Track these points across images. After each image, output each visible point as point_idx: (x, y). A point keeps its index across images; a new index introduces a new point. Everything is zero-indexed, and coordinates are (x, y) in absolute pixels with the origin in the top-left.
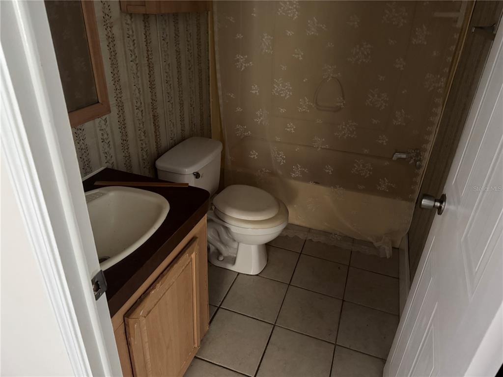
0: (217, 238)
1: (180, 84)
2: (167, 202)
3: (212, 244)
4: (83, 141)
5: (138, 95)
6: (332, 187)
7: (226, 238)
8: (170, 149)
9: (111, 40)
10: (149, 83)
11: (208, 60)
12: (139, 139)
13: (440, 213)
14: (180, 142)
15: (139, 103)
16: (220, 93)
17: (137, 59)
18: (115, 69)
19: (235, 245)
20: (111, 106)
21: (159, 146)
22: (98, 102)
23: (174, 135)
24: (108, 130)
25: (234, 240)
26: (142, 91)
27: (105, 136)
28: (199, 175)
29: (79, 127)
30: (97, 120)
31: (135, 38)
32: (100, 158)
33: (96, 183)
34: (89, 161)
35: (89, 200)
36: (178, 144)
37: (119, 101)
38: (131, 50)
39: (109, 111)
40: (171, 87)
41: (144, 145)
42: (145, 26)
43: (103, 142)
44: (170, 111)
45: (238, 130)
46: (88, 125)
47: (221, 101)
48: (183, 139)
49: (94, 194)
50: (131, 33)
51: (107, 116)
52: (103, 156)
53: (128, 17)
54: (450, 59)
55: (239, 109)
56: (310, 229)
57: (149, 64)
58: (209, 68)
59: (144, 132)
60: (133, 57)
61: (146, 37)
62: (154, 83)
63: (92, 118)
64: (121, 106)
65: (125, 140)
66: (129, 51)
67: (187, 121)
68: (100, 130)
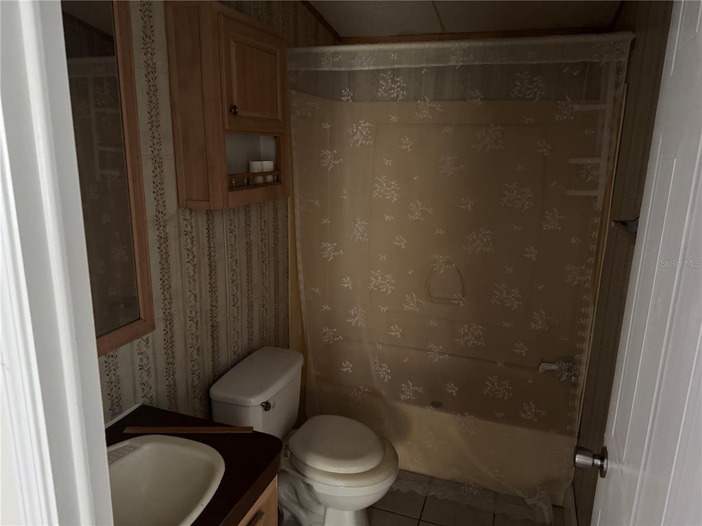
0: (294, 498)
1: (249, 281)
2: (223, 460)
3: (286, 508)
4: (114, 372)
5: (193, 302)
6: (459, 415)
7: (308, 498)
8: (232, 367)
9: (162, 240)
10: (209, 286)
11: (288, 249)
12: (189, 360)
13: (603, 476)
14: (245, 357)
15: (194, 313)
16: (302, 287)
17: (195, 259)
18: (166, 275)
19: (321, 511)
20: (156, 321)
21: (217, 365)
22: (140, 318)
23: (238, 347)
24: (150, 352)
25: (319, 503)
26: (198, 297)
27: (145, 361)
28: (270, 406)
29: (111, 353)
30: (136, 342)
31: (194, 234)
32: (135, 392)
33: (127, 431)
34: (119, 398)
35: (112, 458)
36: (242, 359)
37: (167, 313)
38: (188, 250)
39: (153, 328)
40: (237, 288)
41: (196, 367)
42: (208, 220)
43: (140, 369)
44: (234, 317)
45: (325, 334)
46: (124, 350)
47: (303, 297)
48: (250, 352)
49: (121, 448)
50: (189, 229)
51: (150, 335)
52: (139, 388)
53: (187, 212)
54: (593, 247)
55: (326, 307)
56: (432, 478)
57: (211, 263)
58: (287, 258)
59: (198, 350)
60: (191, 257)
61: (209, 231)
62: (216, 284)
63: (130, 340)
64: (169, 321)
65: (170, 363)
66: (185, 251)
67: (256, 328)
68: (139, 354)
